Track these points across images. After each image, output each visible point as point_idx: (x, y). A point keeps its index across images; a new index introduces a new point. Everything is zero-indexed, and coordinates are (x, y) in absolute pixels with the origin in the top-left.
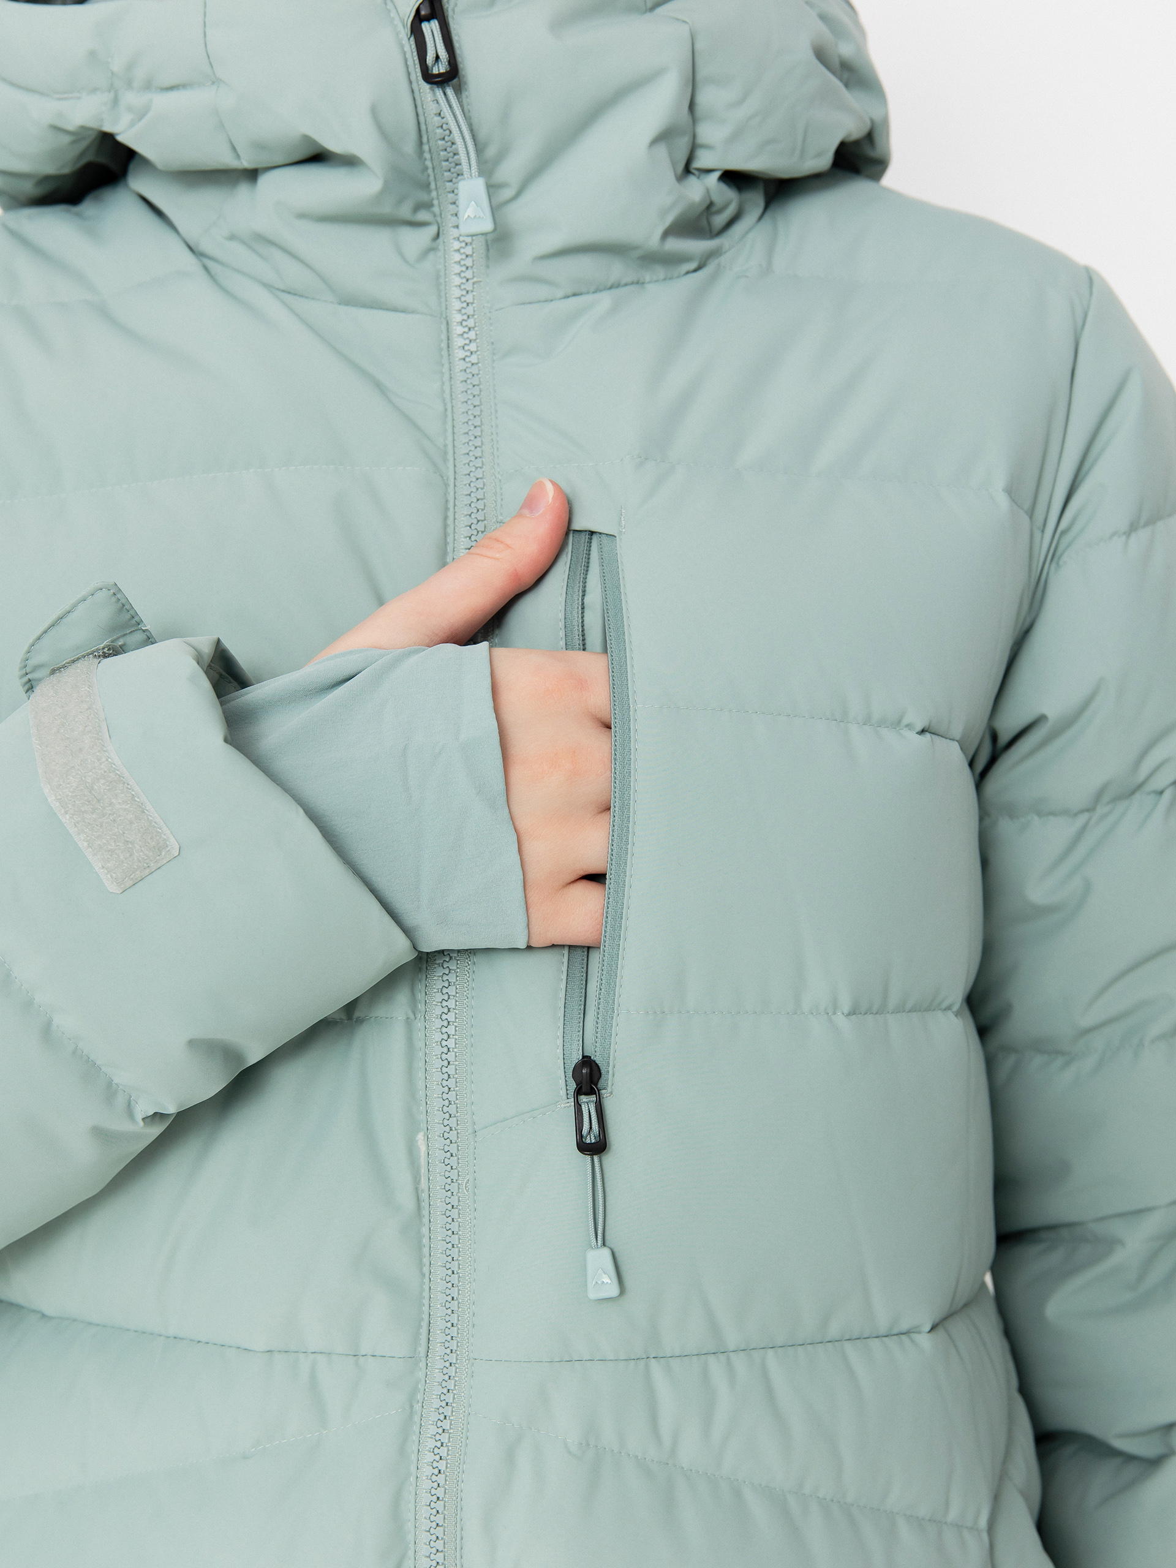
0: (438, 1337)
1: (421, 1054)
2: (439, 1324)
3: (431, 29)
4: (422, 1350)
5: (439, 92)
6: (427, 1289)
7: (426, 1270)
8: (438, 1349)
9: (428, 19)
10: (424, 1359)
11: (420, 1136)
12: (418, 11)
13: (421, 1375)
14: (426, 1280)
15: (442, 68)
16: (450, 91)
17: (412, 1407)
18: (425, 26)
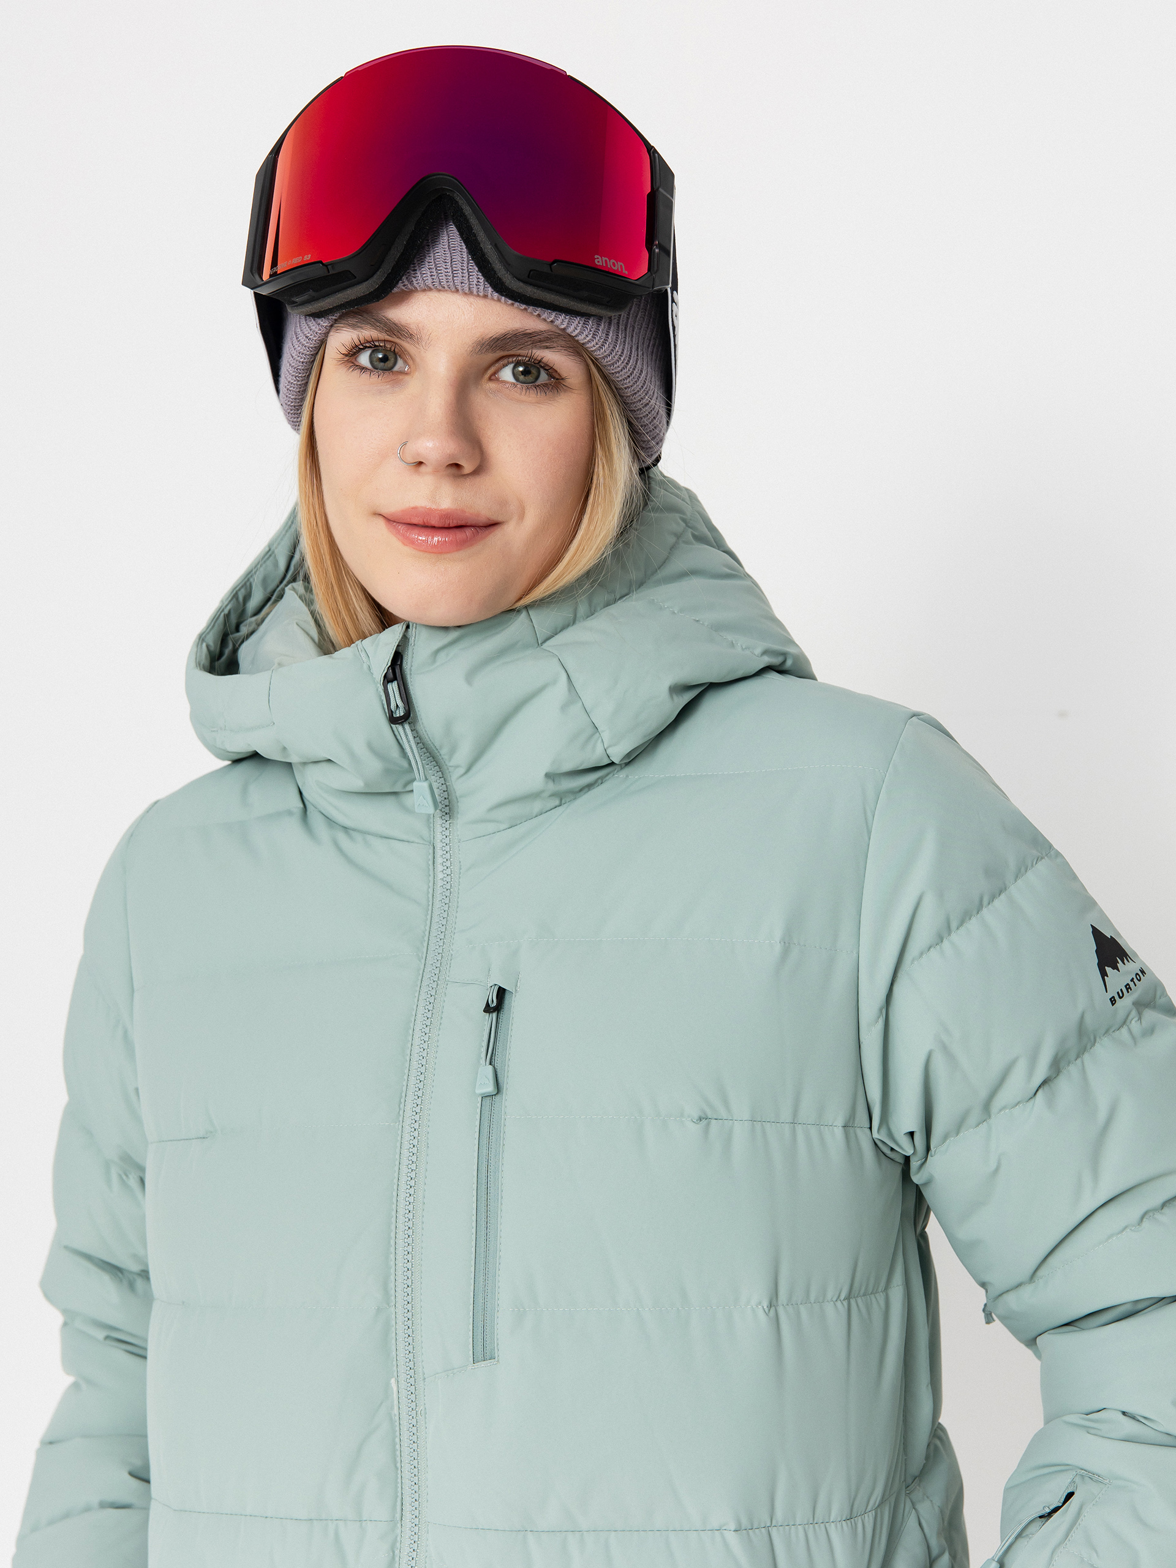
0: (407, 1508)
1: (393, 1329)
2: (407, 1500)
3: (393, 687)
4: (398, 1516)
5: (400, 728)
6: (400, 1477)
7: (399, 1465)
8: (407, 1515)
9: (392, 681)
10: (399, 1522)
11: (393, 1381)
12: (385, 676)
13: (398, 1531)
14: (399, 1472)
15: (400, 713)
16: (407, 726)
17: (394, 1552)
18: (389, 686)
